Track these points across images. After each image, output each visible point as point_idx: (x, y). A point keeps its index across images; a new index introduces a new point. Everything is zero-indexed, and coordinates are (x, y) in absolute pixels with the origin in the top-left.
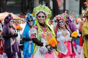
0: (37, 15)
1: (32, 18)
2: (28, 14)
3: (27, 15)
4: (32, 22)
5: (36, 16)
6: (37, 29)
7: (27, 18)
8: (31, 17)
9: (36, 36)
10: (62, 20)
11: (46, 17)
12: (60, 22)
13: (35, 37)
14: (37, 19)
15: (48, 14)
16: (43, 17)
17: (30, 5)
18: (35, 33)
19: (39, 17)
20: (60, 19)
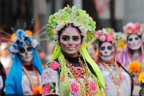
0: (60, 33)
1: (30, 42)
2: (20, 33)
3: (17, 33)
4: (30, 53)
5: (56, 36)
6: (58, 70)
7: (18, 42)
8: (26, 38)
9: (57, 89)
10: (109, 44)
11: (82, 37)
12: (103, 48)
13: (54, 91)
14: (60, 44)
15: (86, 30)
16: (75, 38)
17: (23, 9)
18: (54, 81)
19: (66, 38)
20: (106, 41)
